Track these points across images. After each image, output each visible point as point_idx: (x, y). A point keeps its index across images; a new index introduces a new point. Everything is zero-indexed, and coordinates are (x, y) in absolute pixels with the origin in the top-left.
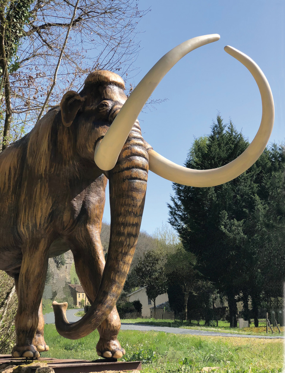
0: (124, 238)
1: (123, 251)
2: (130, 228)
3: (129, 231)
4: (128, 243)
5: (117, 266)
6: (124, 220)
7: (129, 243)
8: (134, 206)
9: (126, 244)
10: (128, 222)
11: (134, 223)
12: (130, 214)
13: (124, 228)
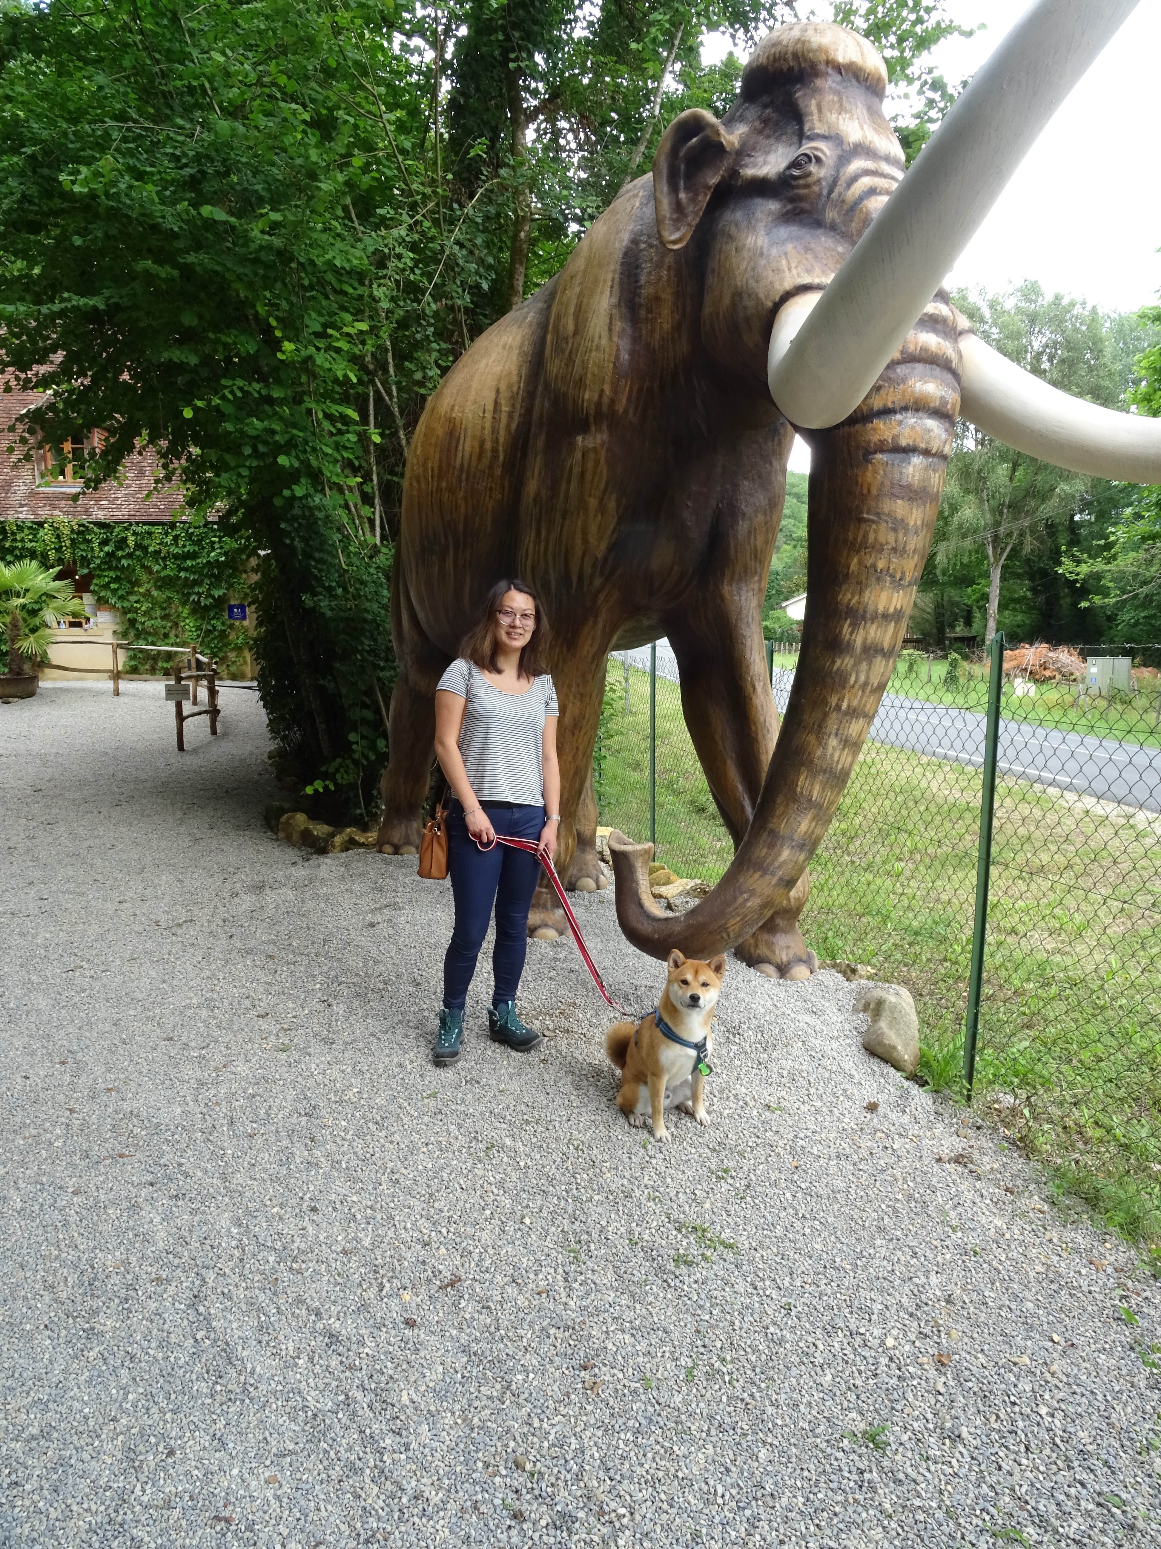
0: (852, 662)
1: (844, 706)
2: (874, 626)
3: (869, 641)
4: (862, 678)
5: (819, 753)
6: (856, 598)
7: (868, 677)
8: (895, 550)
9: (856, 682)
10: (871, 608)
11: (892, 610)
12: (878, 579)
13: (855, 626)
